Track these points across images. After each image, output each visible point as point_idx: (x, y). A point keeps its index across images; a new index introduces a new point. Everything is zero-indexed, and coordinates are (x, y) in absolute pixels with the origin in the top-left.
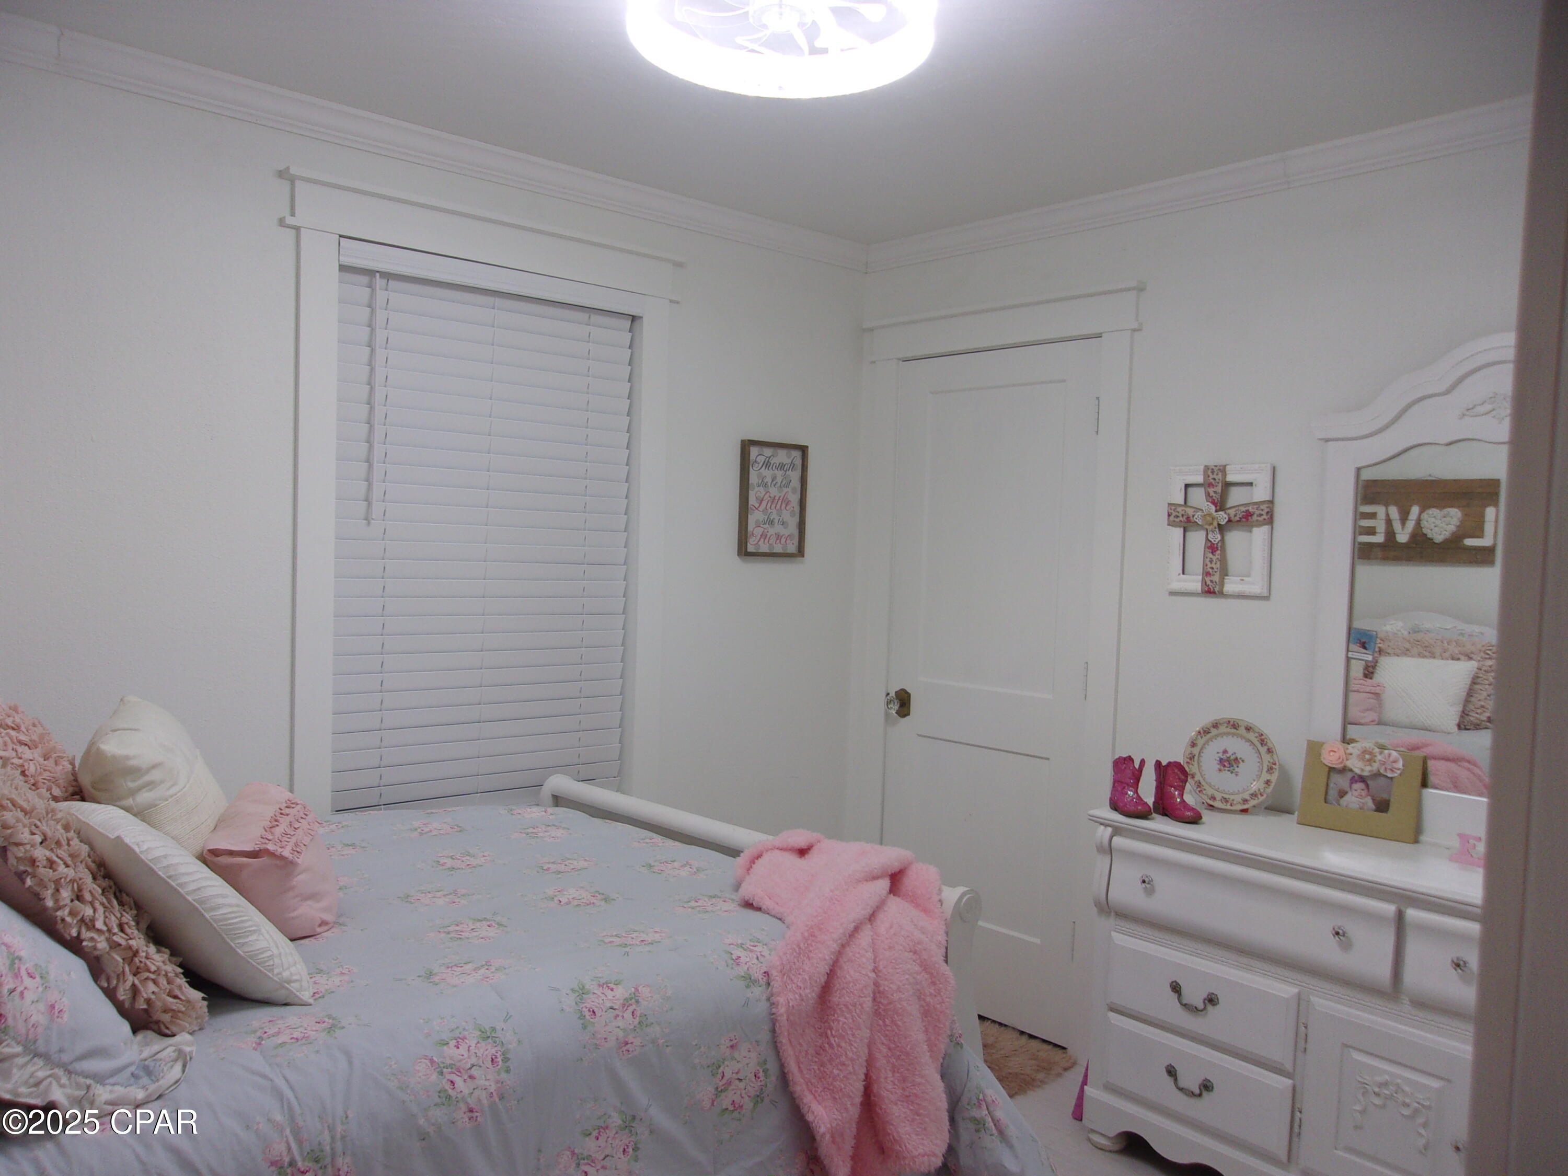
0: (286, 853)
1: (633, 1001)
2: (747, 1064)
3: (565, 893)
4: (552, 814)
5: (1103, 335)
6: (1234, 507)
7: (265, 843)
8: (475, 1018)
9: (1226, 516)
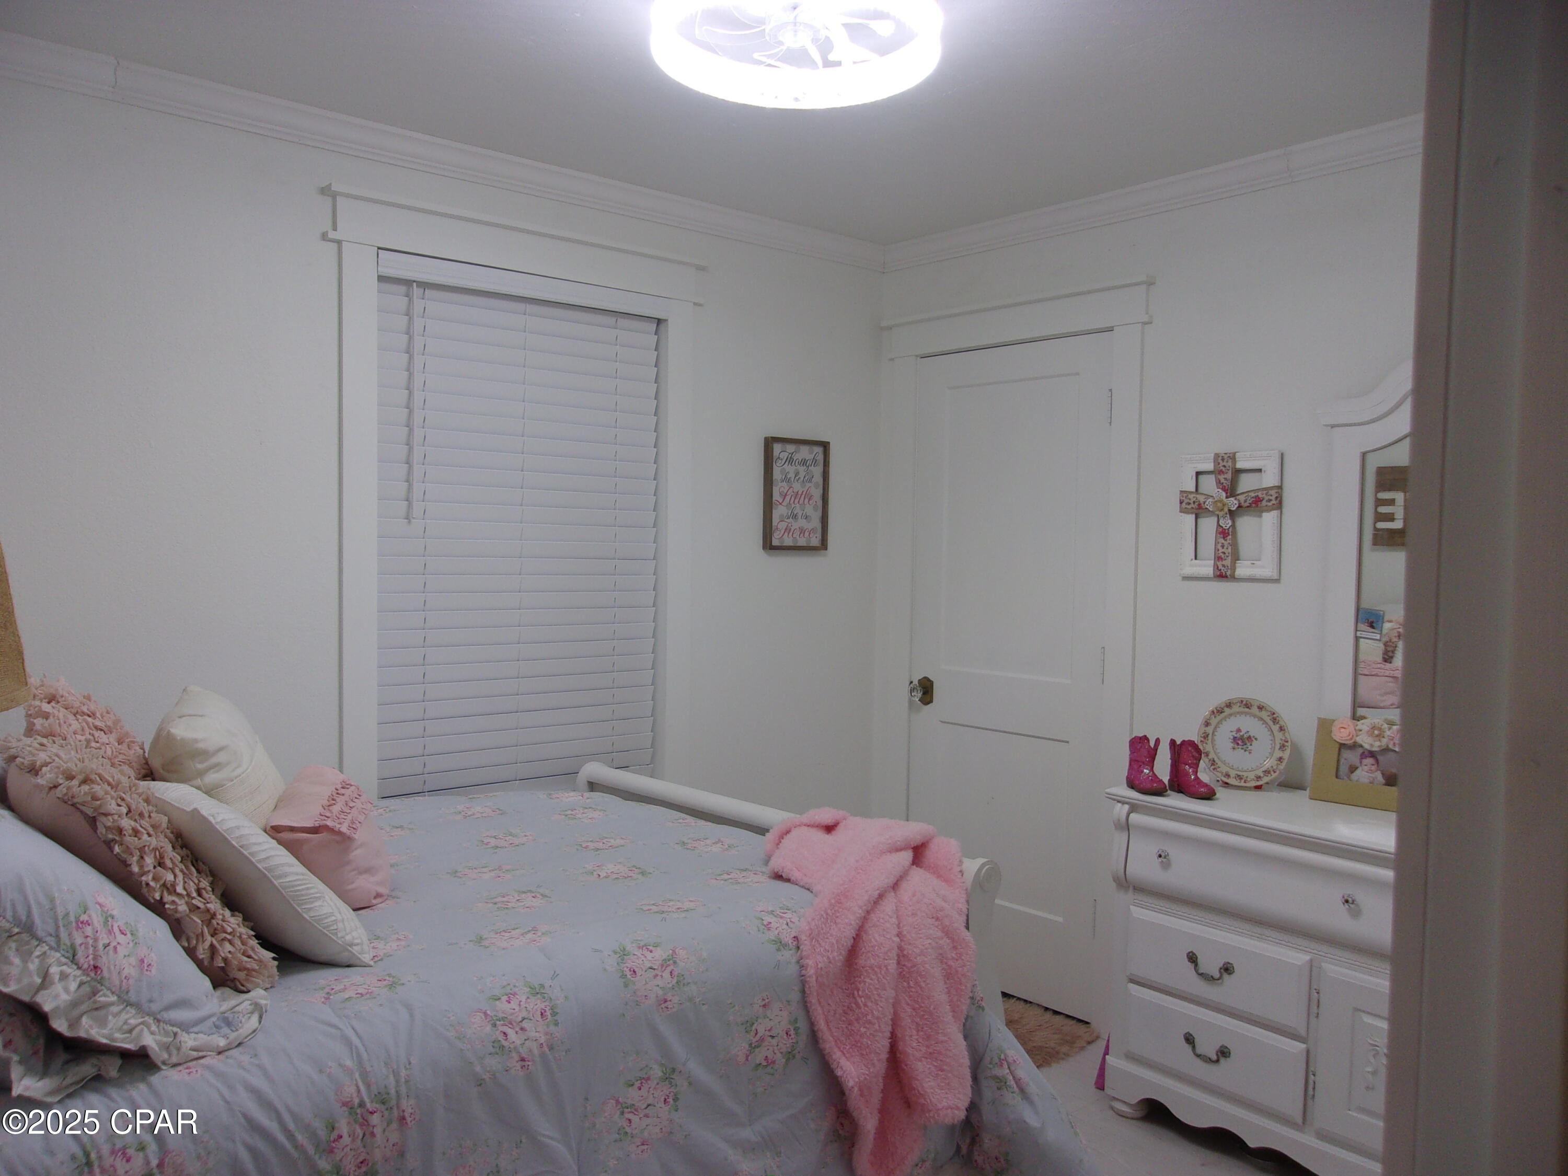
0: (344, 829)
1: (671, 962)
2: (779, 1022)
3: (604, 868)
4: (588, 798)
5: (1115, 328)
6: (1243, 493)
7: (325, 820)
8: (524, 976)
9: (1236, 502)
